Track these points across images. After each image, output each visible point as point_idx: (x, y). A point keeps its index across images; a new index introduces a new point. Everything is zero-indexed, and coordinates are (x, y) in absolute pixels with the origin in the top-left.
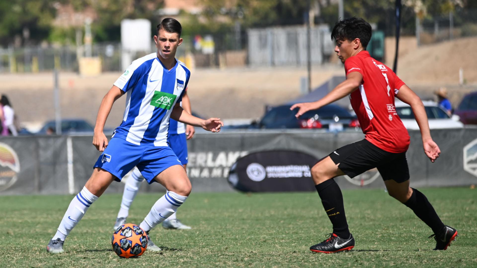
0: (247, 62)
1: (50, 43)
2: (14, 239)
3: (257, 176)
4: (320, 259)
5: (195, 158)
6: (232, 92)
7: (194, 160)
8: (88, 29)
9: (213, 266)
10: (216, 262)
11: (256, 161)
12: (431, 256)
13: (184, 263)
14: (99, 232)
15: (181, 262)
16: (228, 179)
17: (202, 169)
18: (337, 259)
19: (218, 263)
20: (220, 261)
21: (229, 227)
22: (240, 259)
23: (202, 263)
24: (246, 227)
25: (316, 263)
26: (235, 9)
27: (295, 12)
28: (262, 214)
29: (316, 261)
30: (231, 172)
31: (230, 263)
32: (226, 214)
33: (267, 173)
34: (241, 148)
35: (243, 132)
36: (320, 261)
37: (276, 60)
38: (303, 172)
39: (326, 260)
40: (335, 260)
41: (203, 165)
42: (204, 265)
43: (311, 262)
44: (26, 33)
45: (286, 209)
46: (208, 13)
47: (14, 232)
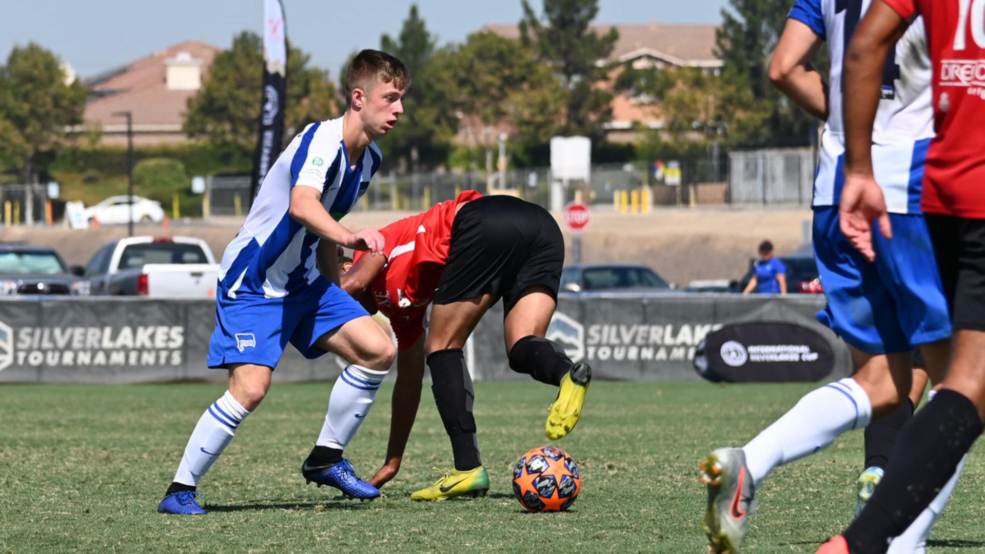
0: (728, 198)
1: (448, 169)
2: (378, 441)
3: (734, 359)
4: (808, 474)
5: (648, 333)
6: (706, 240)
7: (645, 335)
8: (502, 147)
9: (654, 480)
10: (658, 475)
11: (733, 337)
12: (967, 471)
13: (613, 476)
14: (501, 434)
15: (610, 475)
16: (694, 361)
17: (657, 348)
18: (832, 473)
19: (662, 477)
20: (664, 474)
21: (687, 428)
22: (693, 472)
23: (639, 476)
24: (711, 429)
25: (801, 479)
26: (711, 123)
27: (797, 128)
28: (736, 411)
29: (801, 476)
30: (698, 354)
31: (679, 478)
32: (685, 411)
33: (749, 355)
34: (714, 319)
35: (716, 295)
36: (807, 476)
37: (769, 197)
38: (801, 354)
39: (816, 475)
40: (829, 475)
41: (659, 342)
42: (641, 479)
43: (794, 478)
44: (415, 154)
45: (771, 405)
46: (674, 128)
47: (380, 432)
